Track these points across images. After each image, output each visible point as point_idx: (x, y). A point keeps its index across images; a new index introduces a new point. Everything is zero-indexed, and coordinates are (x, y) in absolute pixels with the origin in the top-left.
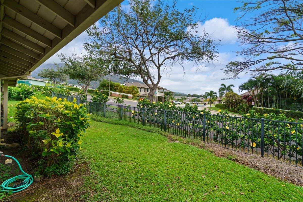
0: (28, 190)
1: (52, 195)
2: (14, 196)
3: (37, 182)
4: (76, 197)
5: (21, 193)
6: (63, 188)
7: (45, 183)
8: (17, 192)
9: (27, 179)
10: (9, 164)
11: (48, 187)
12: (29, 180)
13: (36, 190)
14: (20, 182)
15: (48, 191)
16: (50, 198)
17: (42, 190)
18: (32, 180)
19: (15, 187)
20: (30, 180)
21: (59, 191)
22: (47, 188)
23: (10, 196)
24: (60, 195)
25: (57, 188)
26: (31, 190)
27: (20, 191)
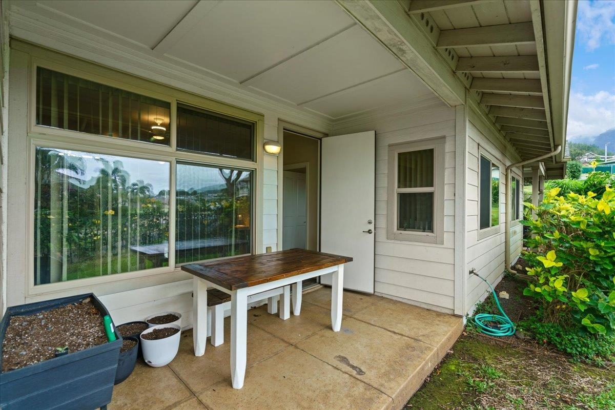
0: (500, 340)
1: (524, 368)
2: (482, 336)
3: (517, 338)
4: (561, 399)
5: (490, 338)
6: (552, 373)
7: (528, 348)
8: (486, 334)
9: (507, 326)
10: (505, 299)
11: (529, 354)
12: (509, 329)
13: (510, 347)
14: (496, 324)
15: (524, 360)
16: (517, 368)
17: (518, 353)
18: (512, 331)
19: (486, 326)
20: (511, 329)
21: (539, 370)
22: (527, 355)
23: (478, 333)
24: (536, 377)
25: (541, 365)
26: (504, 343)
27: (489, 335)
